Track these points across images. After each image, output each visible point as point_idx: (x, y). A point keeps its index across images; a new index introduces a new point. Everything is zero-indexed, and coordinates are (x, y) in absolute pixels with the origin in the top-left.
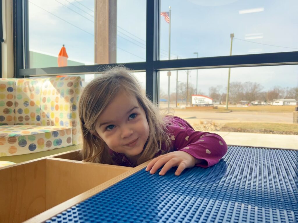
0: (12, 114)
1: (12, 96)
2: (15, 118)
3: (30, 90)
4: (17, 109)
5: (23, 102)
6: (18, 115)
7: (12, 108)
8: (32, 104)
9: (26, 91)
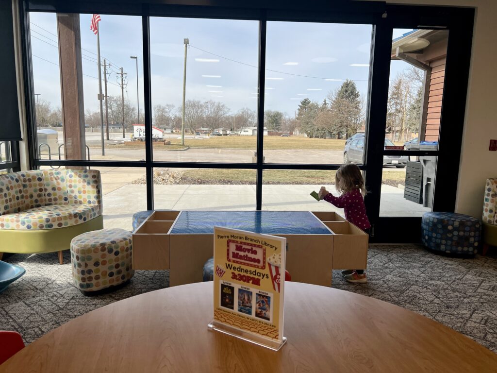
0: (43, 197)
1: (42, 184)
2: (45, 200)
3: (56, 179)
4: (47, 193)
5: (51, 188)
6: (47, 198)
7: (43, 193)
8: (59, 189)
9: (52, 180)
